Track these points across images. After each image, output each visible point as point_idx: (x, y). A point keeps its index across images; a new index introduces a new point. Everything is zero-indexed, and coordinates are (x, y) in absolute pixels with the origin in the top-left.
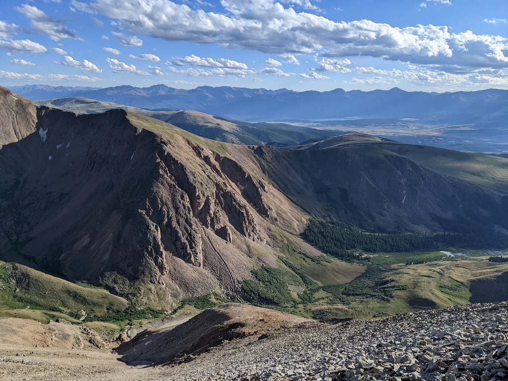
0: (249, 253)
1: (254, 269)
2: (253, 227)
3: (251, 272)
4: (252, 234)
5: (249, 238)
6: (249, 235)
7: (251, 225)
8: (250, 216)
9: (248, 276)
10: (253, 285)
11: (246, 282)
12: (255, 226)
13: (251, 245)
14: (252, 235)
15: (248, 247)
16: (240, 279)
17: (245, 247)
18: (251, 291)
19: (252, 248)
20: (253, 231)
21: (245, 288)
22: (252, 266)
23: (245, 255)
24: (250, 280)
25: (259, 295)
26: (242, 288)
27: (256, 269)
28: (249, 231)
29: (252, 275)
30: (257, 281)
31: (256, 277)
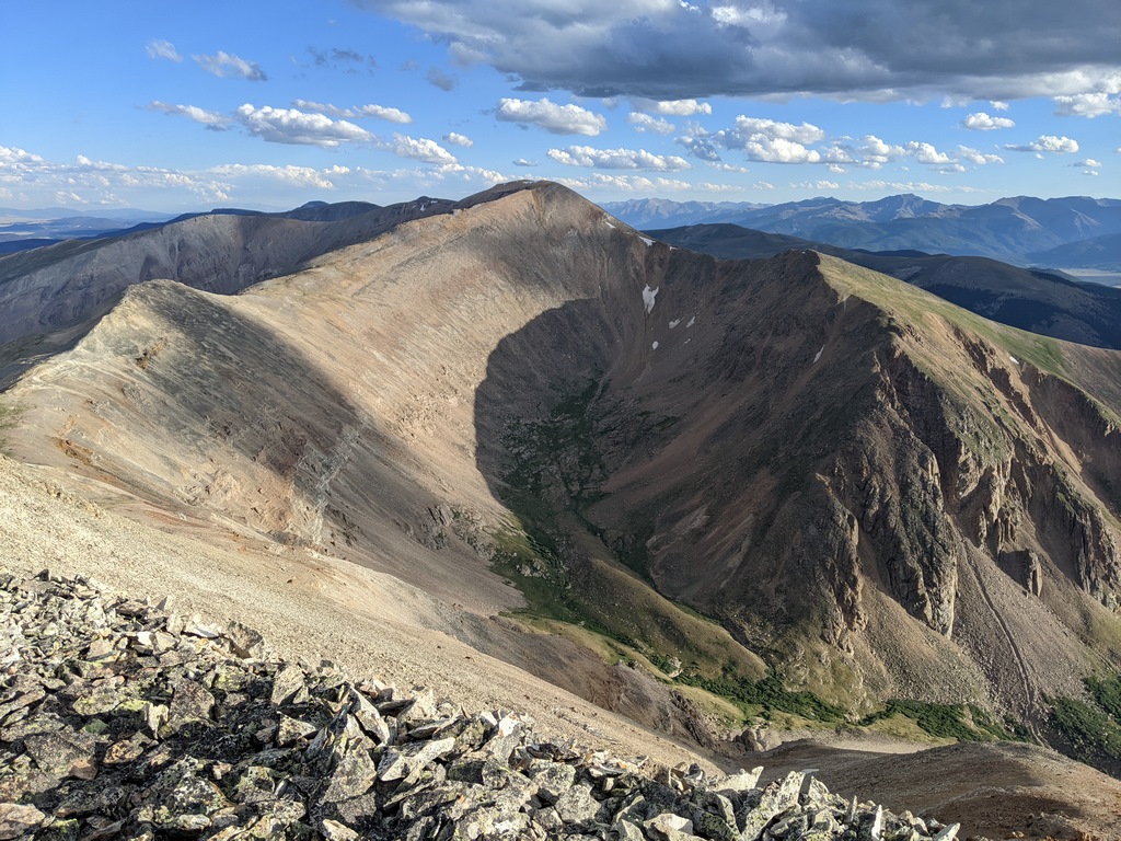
0: (1087, 631)
1: (1094, 678)
2: (1109, 567)
3: (1086, 681)
4: (1101, 585)
5: (1092, 593)
6: (1094, 587)
7: (1104, 560)
8: (1104, 538)
9: (1074, 691)
10: (1085, 717)
11: (1064, 703)
12: (1116, 568)
13: (1094, 612)
14: (1101, 587)
15: (1086, 616)
16: (1049, 692)
17: (1077, 615)
18: (1079, 731)
19: (1095, 622)
20: (1106, 578)
21: (1061, 716)
22: (1089, 668)
23: (1073, 636)
24: (1079, 704)
25: (1100, 745)
26: (1053, 716)
27: (1100, 679)
28: (1093, 577)
29: (1086, 689)
30: (1098, 711)
31: (1099, 698)
